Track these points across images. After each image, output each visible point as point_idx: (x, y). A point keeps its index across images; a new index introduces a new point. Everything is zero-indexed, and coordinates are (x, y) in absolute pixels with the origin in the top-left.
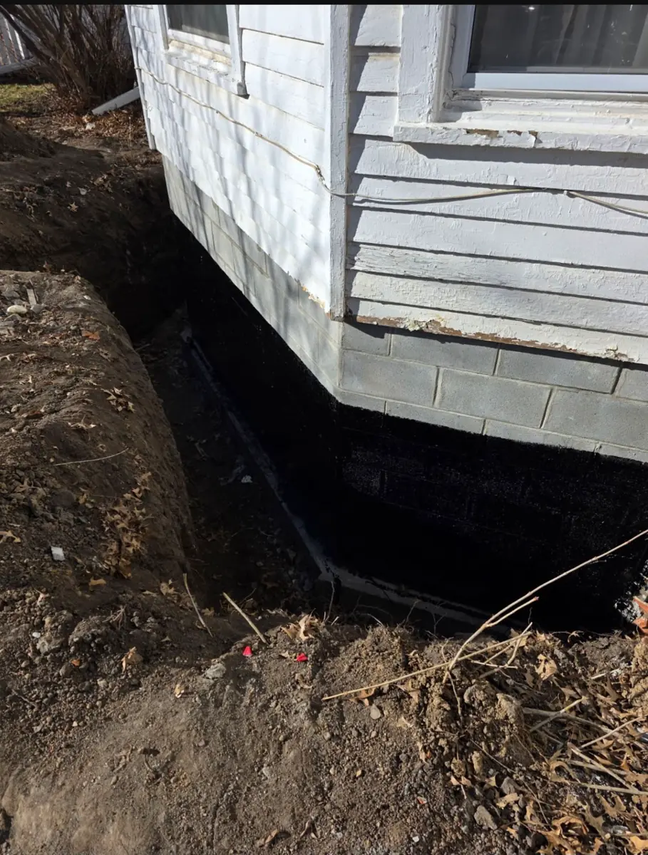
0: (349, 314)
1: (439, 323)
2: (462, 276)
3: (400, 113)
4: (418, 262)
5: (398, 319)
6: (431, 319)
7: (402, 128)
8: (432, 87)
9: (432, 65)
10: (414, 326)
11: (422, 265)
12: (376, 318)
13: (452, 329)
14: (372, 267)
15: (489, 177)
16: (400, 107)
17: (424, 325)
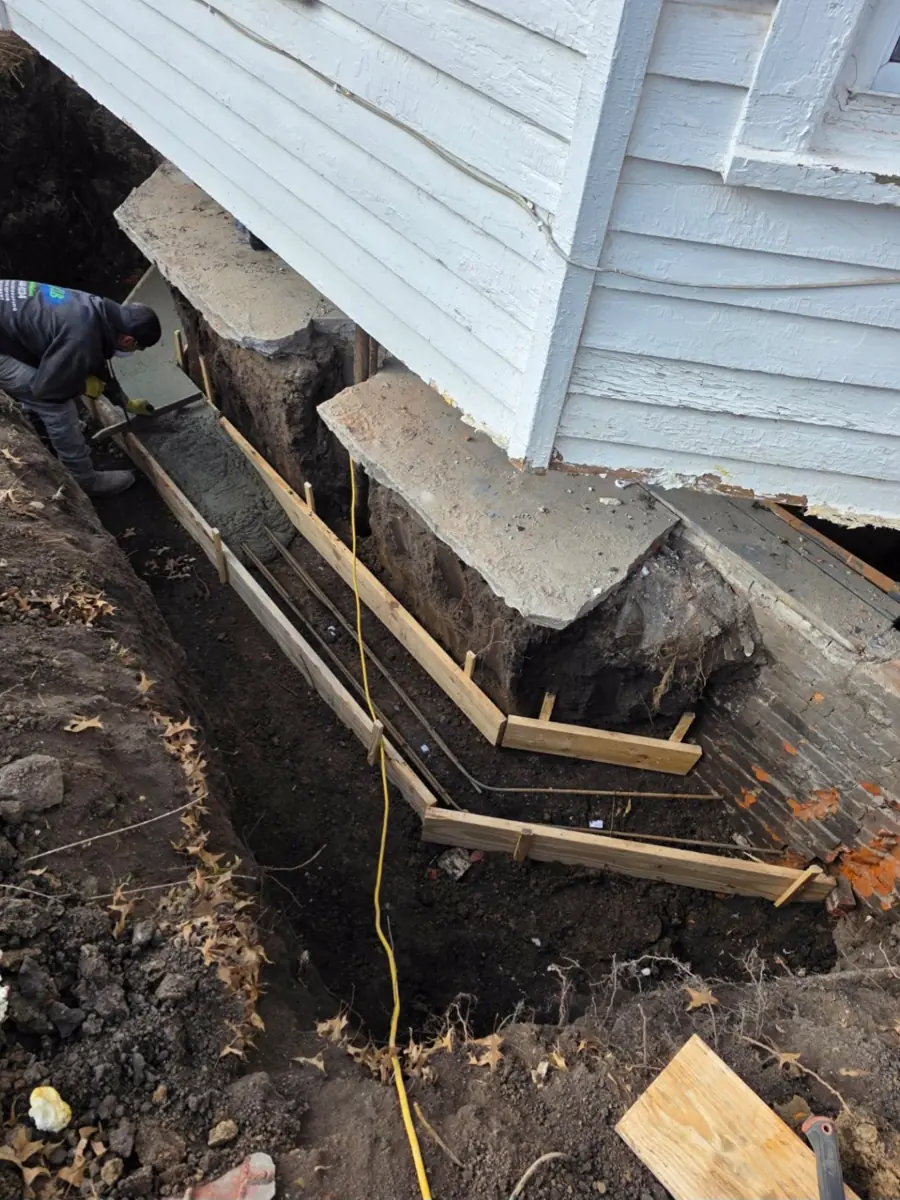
0: (557, 460)
1: (718, 479)
2: (782, 412)
3: (746, 130)
4: (708, 386)
5: (648, 470)
6: (707, 472)
7: (750, 162)
8: (824, 88)
9: (836, 44)
10: (672, 482)
11: (713, 391)
12: (606, 468)
13: (739, 488)
14: (618, 392)
15: (884, 257)
16: (748, 119)
17: (692, 481)
